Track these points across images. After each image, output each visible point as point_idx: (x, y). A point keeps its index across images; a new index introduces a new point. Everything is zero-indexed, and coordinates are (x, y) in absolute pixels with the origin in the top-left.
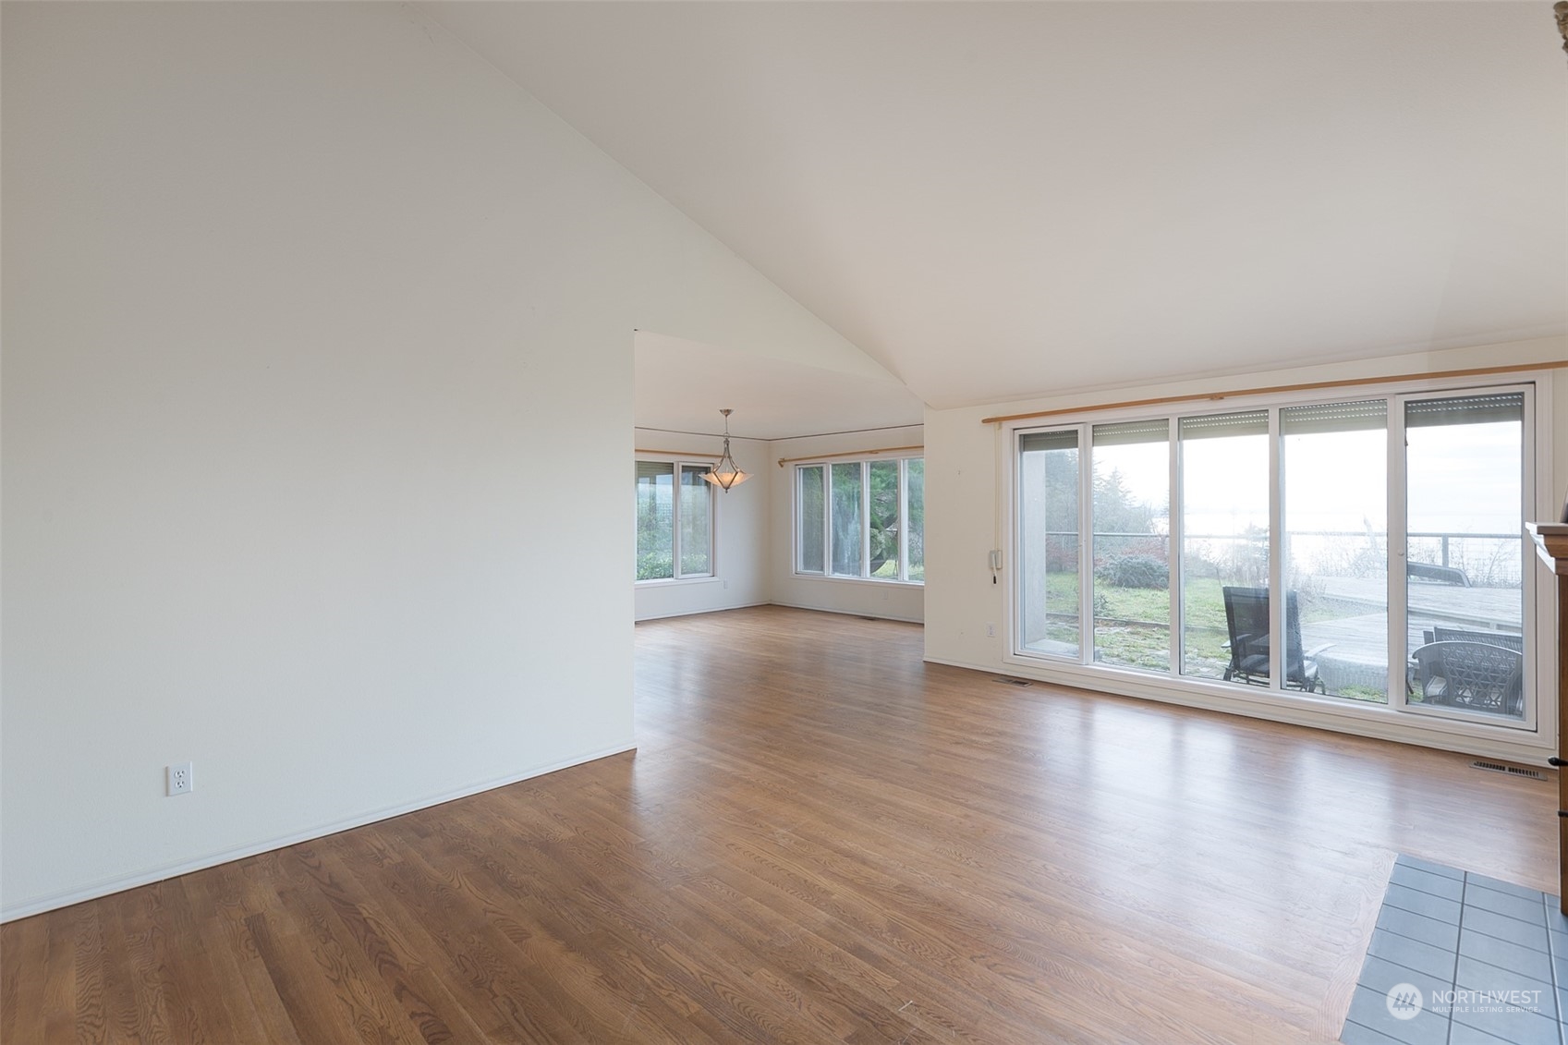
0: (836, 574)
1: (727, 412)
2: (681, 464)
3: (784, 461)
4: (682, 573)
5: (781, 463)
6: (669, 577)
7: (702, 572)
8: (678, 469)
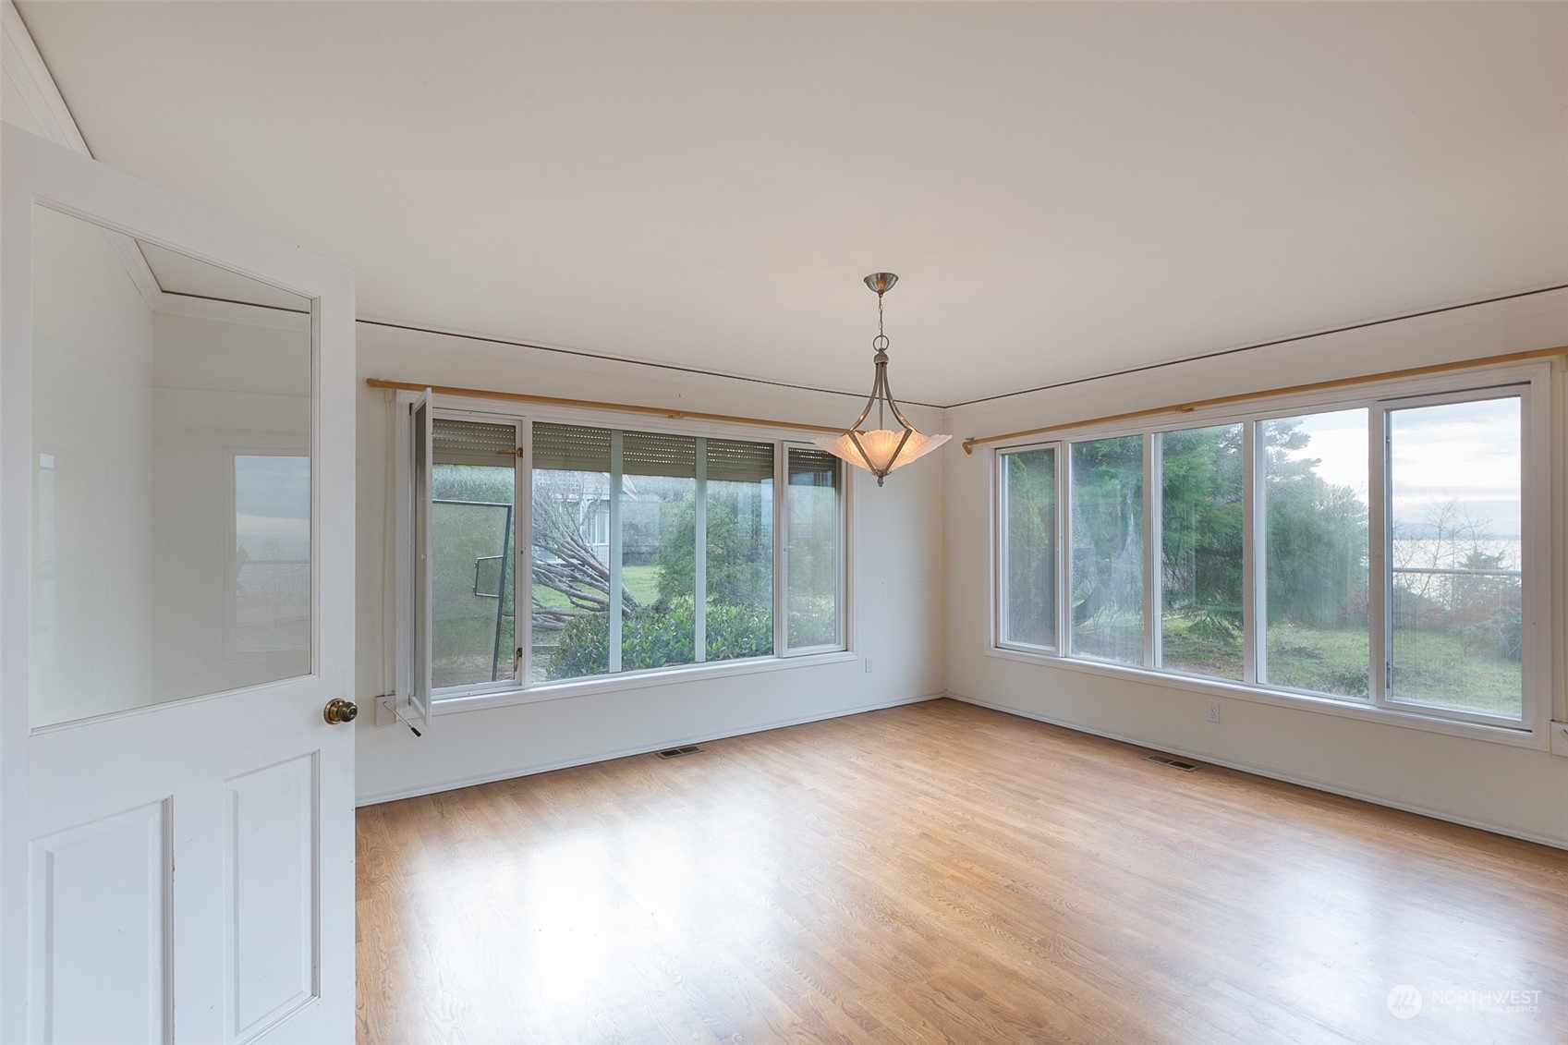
0: (1083, 655)
1: (883, 282)
2: (787, 446)
3: (972, 441)
4: (791, 645)
5: (969, 445)
6: (766, 653)
7: (826, 642)
8: (782, 462)
